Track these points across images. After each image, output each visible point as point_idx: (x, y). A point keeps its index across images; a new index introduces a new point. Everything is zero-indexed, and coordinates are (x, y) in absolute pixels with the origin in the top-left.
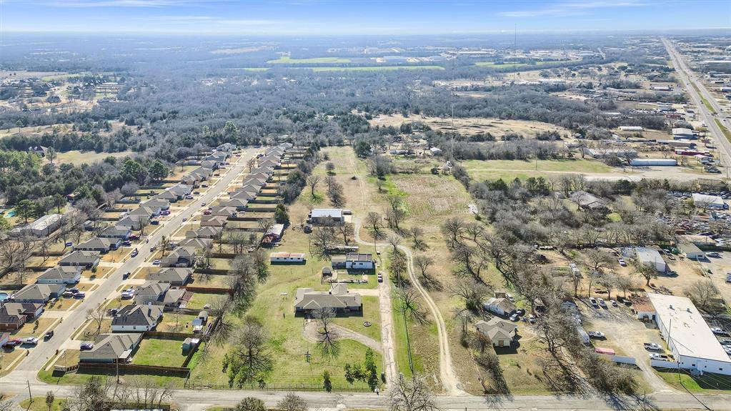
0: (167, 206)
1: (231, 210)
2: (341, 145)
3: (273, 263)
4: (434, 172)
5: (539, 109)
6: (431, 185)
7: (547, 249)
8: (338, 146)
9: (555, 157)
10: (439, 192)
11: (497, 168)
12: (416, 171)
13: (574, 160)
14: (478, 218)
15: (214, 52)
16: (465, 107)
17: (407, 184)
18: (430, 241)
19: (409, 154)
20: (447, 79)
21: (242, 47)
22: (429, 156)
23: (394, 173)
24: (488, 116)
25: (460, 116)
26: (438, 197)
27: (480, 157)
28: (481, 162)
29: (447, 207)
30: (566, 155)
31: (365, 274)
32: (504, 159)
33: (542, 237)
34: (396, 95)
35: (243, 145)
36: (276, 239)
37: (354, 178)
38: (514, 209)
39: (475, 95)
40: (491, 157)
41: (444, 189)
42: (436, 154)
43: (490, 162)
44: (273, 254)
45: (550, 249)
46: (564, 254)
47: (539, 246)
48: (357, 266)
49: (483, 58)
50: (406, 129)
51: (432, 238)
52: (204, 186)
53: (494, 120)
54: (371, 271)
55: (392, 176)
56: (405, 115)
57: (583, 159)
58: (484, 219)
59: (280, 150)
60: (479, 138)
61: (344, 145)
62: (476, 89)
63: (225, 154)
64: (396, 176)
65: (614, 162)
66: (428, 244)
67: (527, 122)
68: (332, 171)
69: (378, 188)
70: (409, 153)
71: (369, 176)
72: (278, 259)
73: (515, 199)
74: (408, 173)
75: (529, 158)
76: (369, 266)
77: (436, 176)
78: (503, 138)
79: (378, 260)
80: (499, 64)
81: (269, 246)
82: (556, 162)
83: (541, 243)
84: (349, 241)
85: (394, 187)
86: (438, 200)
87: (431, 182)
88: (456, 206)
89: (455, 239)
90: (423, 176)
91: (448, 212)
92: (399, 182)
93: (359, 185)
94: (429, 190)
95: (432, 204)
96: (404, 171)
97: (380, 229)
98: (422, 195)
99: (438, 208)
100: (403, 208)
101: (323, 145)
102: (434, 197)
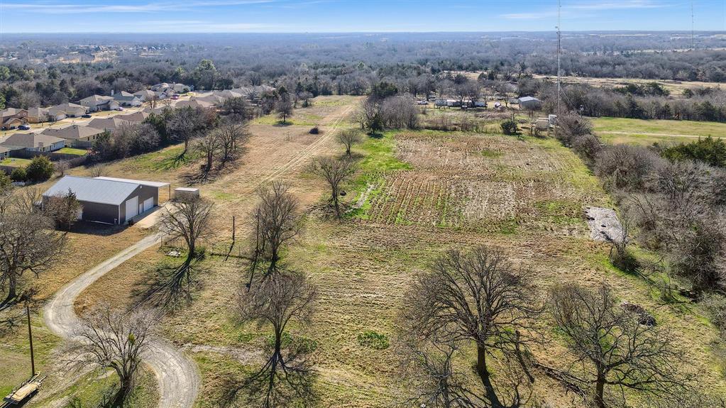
2: (356, 95)
4: (509, 129)
6: (487, 153)
8: (352, 95)
10: (500, 168)
12: (467, 128)
14: (627, 265)
17: (424, 148)
18: (342, 360)
23: (413, 126)
26: (492, 178)
29: (508, 208)
37: (315, 132)
40: (664, 114)
41: (522, 162)
42: (532, 106)
43: (662, 123)
51: (368, 339)
55: (405, 132)
58: (655, 269)
61: (360, 94)
64: (416, 133)
68: (288, 120)
69: (345, 150)
71: (352, 130)
74: (445, 129)
85: (388, 150)
86: (488, 188)
87: (492, 147)
88: (541, 207)
89: (482, 371)
90: (478, 136)
91: (506, 227)
92: (412, 144)
93: (308, 143)
94: (475, 163)
95: (463, 195)
96: (440, 126)
97: (207, 263)
98: (446, 173)
99: (474, 210)
100: (362, 198)
101: (326, 92)
102: (481, 178)
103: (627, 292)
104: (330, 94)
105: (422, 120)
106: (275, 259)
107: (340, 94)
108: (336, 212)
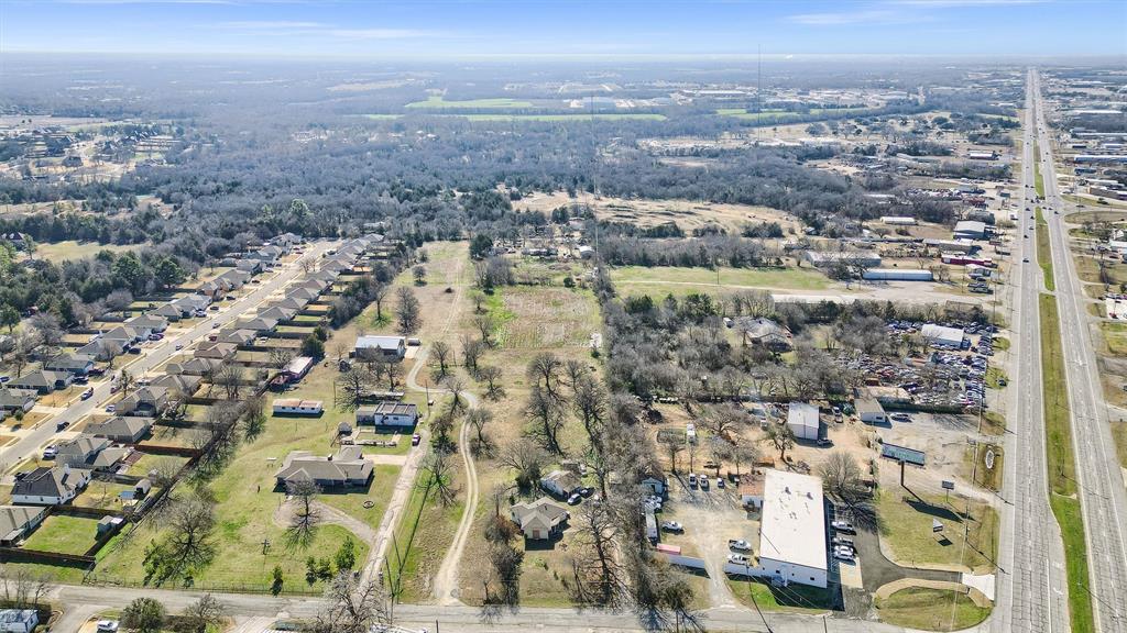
0: (163, 327)
1: (245, 335)
2: (457, 240)
3: (276, 414)
4: (568, 283)
5: (768, 187)
6: (556, 304)
7: (669, 402)
8: (452, 240)
9: (756, 264)
10: (561, 314)
11: (662, 280)
12: (544, 281)
13: (783, 268)
14: (596, 355)
15: (335, 88)
16: (664, 183)
17: (520, 301)
18: (511, 387)
19: (547, 256)
20: (662, 136)
21: (377, 80)
22: (575, 258)
23: (511, 283)
24: (694, 197)
25: (654, 197)
26: (556, 321)
27: (646, 262)
28: (645, 270)
29: (560, 337)
30: (773, 261)
31: (399, 433)
32: (681, 266)
33: (668, 384)
34: (572, 162)
35: (312, 236)
36: (293, 379)
37: (449, 291)
38: (647, 340)
39: (692, 164)
40: (663, 262)
41: (571, 309)
42: (587, 256)
43: (658, 270)
44: (277, 401)
45: (674, 403)
46: (689, 410)
47: (659, 396)
48: (391, 421)
49: (732, 102)
50: (561, 217)
51: (516, 382)
52: (229, 298)
53: (700, 205)
54: (408, 430)
55: (506, 288)
56: (572, 194)
57: (798, 270)
58: (603, 355)
59: (360, 245)
60: (660, 232)
61: (460, 240)
62: (696, 154)
63: (279, 250)
64: (513, 289)
65: (840, 273)
66: (507, 391)
67: (748, 207)
68: (422, 279)
69: (476, 306)
70: (548, 254)
71: (472, 288)
72: (283, 408)
73: (656, 326)
74: (531, 284)
75: (718, 264)
76: (408, 421)
77: (569, 290)
78: (696, 233)
79: (426, 414)
80: (754, 112)
81: (277, 389)
82: (754, 272)
83: (663, 394)
84: (398, 384)
85: (501, 305)
86: (554, 326)
87: (558, 299)
88: (574, 335)
89: (547, 385)
90: (550, 289)
91: (559, 345)
92: (512, 298)
93: (450, 301)
94: (549, 311)
95: (543, 332)
96: (528, 281)
97: (450, 369)
98: (534, 318)
99: (547, 339)
100: (497, 337)
101: (429, 239)
102: (551, 321)
103: (593, 362)
104: (433, 240)
105: (517, 273)
106: (475, 365)
107: (440, 239)
108: (490, 345)
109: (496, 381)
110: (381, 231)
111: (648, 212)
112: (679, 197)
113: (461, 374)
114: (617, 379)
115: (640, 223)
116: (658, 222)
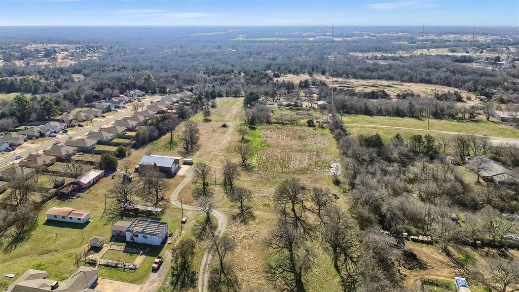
1: (67, 150)
3: (49, 222)
4: (310, 124)
5: (442, 74)
6: (301, 138)
7: (422, 242)
8: (234, 97)
9: (453, 117)
10: (305, 146)
11: (382, 124)
12: (292, 122)
13: (477, 121)
14: (337, 183)
16: (368, 69)
17: (274, 135)
18: (259, 210)
19: (296, 107)
20: (361, 52)
22: (314, 109)
23: (269, 123)
24: (390, 78)
25: (363, 78)
26: (301, 151)
27: (367, 112)
28: (367, 117)
29: (305, 164)
30: (467, 116)
31: (144, 253)
32: (393, 116)
33: (417, 221)
34: (310, 60)
35: (151, 93)
36: (80, 188)
37: (224, 126)
38: (385, 173)
39: (382, 63)
40: (380, 113)
41: (313, 143)
42: (323, 108)
43: (377, 118)
44: (55, 209)
45: (427, 243)
46: (448, 254)
47: (410, 233)
48: (140, 239)
50: (304, 85)
51: (264, 205)
53: (395, 82)
54: (153, 250)
55: (265, 126)
56: (311, 74)
57: (488, 122)
58: (344, 183)
59: (176, 97)
60: (373, 95)
61: (239, 97)
62: (385, 59)
63: (127, 99)
64: (270, 126)
66: (256, 213)
68: (209, 118)
69: (241, 137)
70: (296, 105)
71: (241, 125)
72: (55, 216)
73: (390, 161)
74: (283, 124)
75: (422, 116)
76: (157, 241)
77: (311, 129)
78: (398, 96)
79: (176, 233)
80: (412, 43)
81: (62, 197)
82: (454, 122)
83: (414, 230)
84: (162, 199)
85: (259, 137)
86: (299, 155)
87: (302, 134)
88: (316, 163)
89: (293, 210)
90: (297, 128)
91: (303, 171)
92: (268, 133)
93: (224, 133)
94: (295, 143)
95: (290, 159)
96: (280, 121)
97: (210, 187)
98: (284, 148)
99: (294, 165)
100: (253, 161)
101: (220, 96)
102: (297, 151)
103: (335, 190)
104: (222, 96)
105: (273, 117)
106: (231, 185)
107: (227, 96)
108: (247, 168)
109: (246, 203)
110: (191, 90)
111: (361, 86)
112: (379, 78)
113: (218, 192)
114: (365, 212)
115: (357, 90)
116: (369, 90)
